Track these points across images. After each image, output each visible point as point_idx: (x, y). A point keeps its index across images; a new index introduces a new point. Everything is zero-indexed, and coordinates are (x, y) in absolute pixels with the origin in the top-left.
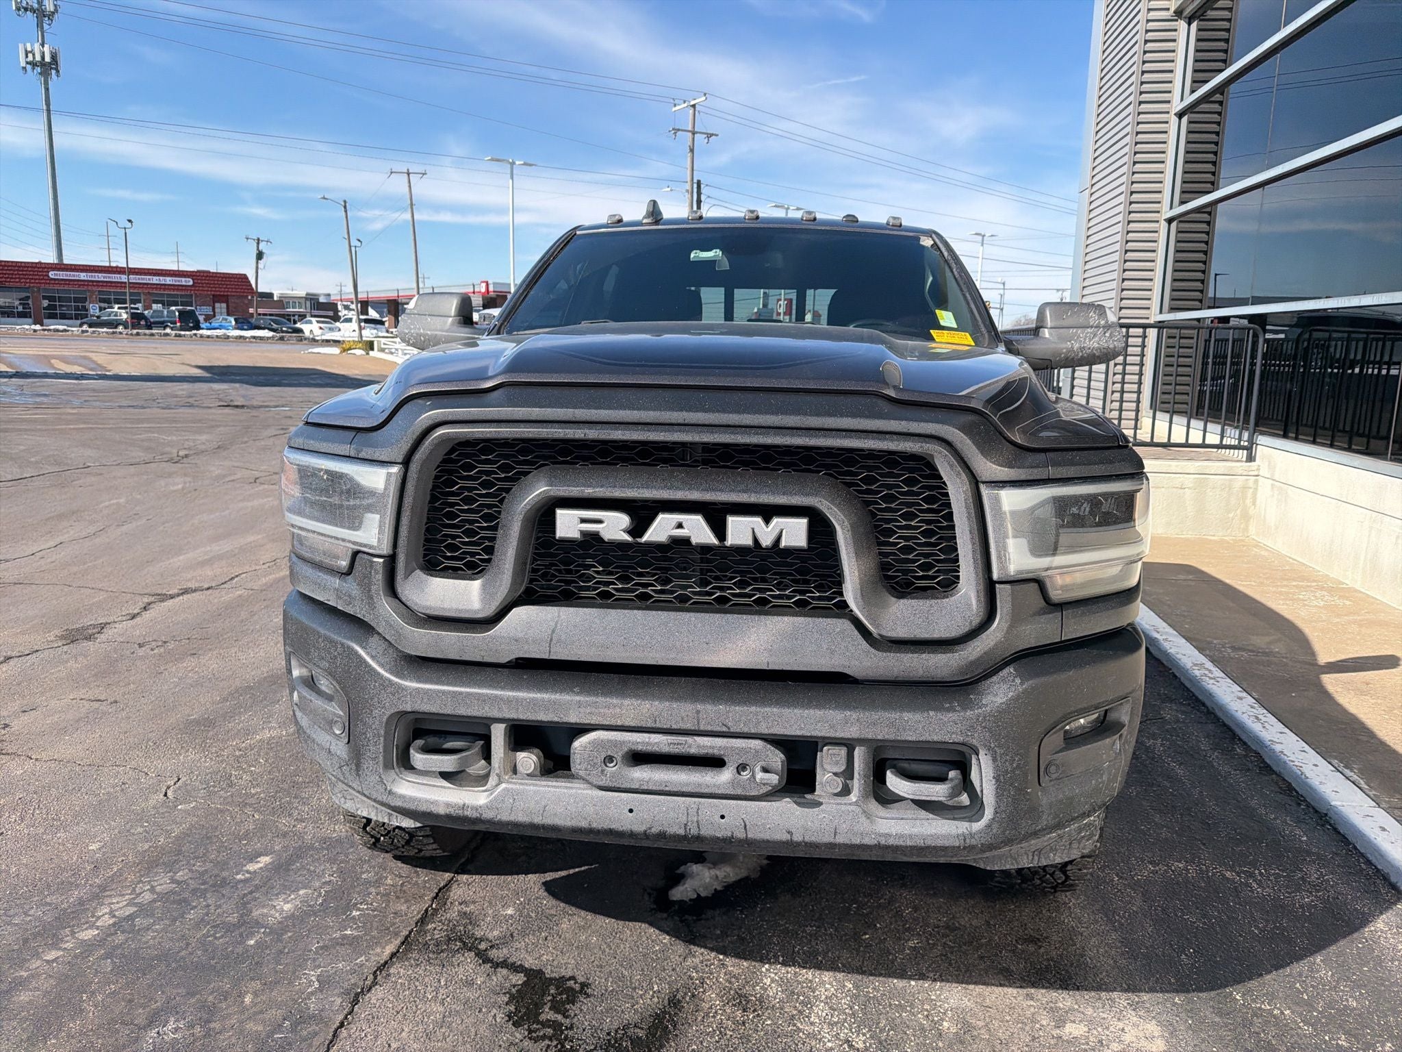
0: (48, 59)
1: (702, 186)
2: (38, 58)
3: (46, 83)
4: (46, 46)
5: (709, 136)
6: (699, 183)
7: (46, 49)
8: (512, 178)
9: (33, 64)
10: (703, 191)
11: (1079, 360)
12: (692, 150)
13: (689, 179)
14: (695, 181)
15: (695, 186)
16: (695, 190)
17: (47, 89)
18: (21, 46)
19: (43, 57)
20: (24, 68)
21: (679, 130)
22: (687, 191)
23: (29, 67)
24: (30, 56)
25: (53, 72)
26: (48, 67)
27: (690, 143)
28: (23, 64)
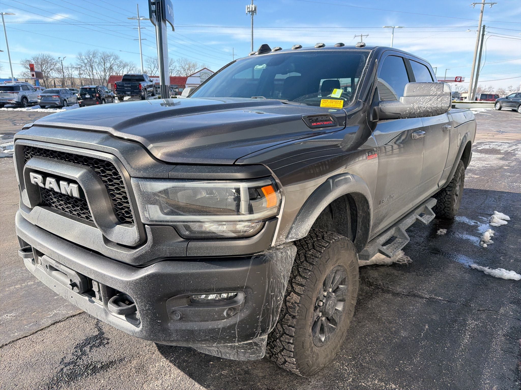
0: (253, 9)
1: (486, 28)
2: (251, 10)
3: (253, 18)
4: (253, 5)
5: (492, 4)
6: (484, 27)
7: (253, 6)
8: (393, 34)
9: (249, 12)
10: (485, 30)
12: (482, 12)
13: (479, 25)
14: (482, 25)
15: (482, 28)
16: (482, 30)
17: (253, 20)
18: (246, 6)
19: (252, 9)
20: (247, 13)
21: (476, 3)
22: (477, 31)
23: (248, 13)
24: (249, 9)
25: (255, 13)
26: (253, 12)
27: (481, 9)
28: (247, 12)
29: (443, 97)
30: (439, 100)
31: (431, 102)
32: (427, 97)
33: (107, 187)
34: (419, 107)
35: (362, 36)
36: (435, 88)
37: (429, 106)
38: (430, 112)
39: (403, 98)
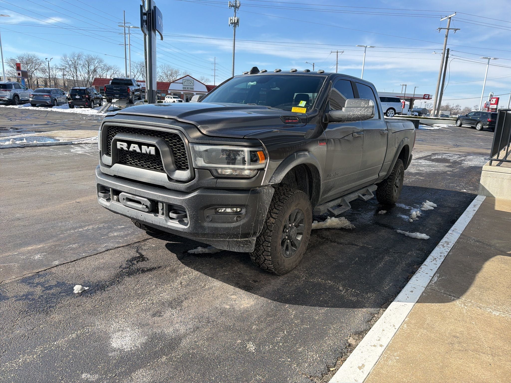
0: (236, 22)
1: (450, 51)
2: (233, 21)
3: (235, 29)
4: (236, 17)
5: (456, 30)
6: (448, 50)
7: (236, 18)
8: (365, 52)
9: (232, 23)
10: (450, 53)
11: (353, 118)
12: (447, 37)
13: (444, 48)
14: (447, 49)
15: (446, 51)
16: (446, 53)
17: (235, 31)
18: (229, 18)
19: (235, 21)
20: (230, 25)
21: (441, 28)
22: (442, 53)
23: (231, 24)
24: (231, 21)
25: (237, 25)
26: (236, 24)
27: (446, 34)
28: (229, 24)
29: (368, 108)
30: (366, 110)
31: (361, 111)
32: (359, 108)
33: (172, 149)
34: (353, 114)
35: (337, 52)
36: (364, 102)
37: (359, 114)
38: (360, 118)
39: (344, 108)
